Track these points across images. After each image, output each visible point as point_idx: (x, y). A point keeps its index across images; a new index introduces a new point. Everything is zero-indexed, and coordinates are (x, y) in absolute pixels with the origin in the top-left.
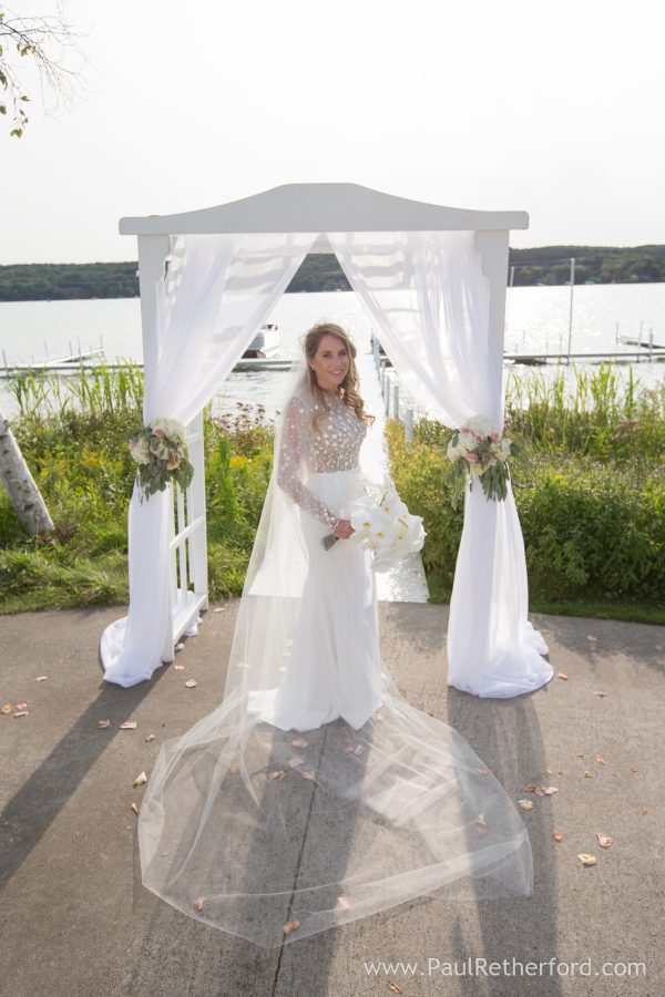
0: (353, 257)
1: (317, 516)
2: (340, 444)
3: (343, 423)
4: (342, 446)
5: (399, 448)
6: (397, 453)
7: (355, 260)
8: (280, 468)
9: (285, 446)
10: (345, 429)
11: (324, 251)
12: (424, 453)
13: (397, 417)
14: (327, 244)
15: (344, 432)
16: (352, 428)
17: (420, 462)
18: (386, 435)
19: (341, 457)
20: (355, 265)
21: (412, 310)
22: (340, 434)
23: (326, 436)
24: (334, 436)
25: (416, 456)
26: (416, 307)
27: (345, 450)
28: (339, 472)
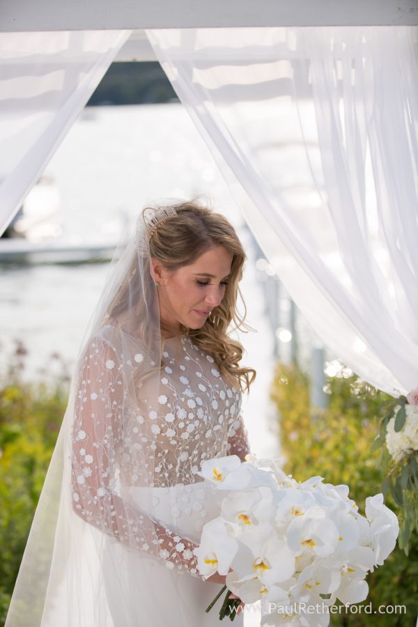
0: (196, 71)
1: (165, 554)
2: (179, 432)
3: (188, 392)
4: (185, 436)
5: (298, 425)
6: (294, 436)
7: (200, 76)
8: (74, 478)
9: (82, 435)
10: (191, 404)
11: (141, 57)
12: (345, 440)
13: (295, 360)
14: (146, 44)
15: (188, 410)
16: (207, 402)
17: (338, 456)
18: (274, 398)
19: (183, 457)
20: (198, 86)
21: (306, 144)
22: (182, 414)
23: (153, 415)
24: (170, 418)
25: (329, 446)
26: (312, 134)
27: (192, 445)
28: (180, 487)
